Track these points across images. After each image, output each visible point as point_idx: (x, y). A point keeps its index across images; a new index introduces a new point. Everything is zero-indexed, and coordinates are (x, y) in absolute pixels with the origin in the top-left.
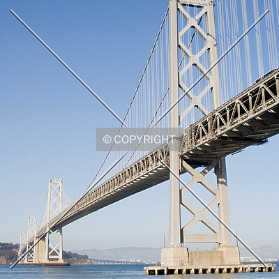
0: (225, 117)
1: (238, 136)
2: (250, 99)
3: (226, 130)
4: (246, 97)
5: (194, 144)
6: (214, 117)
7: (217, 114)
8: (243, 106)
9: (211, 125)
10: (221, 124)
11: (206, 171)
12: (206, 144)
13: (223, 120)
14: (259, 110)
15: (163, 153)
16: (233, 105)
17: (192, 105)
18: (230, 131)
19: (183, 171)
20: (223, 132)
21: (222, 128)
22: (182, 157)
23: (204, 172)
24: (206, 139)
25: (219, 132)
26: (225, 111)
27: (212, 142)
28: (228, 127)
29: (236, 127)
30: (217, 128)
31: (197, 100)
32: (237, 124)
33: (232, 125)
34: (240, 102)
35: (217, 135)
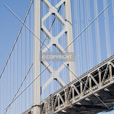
0: (79, 89)
1: (90, 104)
2: (100, 73)
3: (79, 99)
4: (97, 72)
5: (53, 111)
6: (69, 88)
7: (72, 85)
8: (94, 79)
9: (67, 95)
10: (76, 94)
12: (63, 111)
13: (77, 91)
14: (106, 83)
16: (86, 78)
17: (52, 79)
18: (83, 100)
20: (77, 101)
21: (77, 97)
24: (63, 106)
25: (74, 101)
26: (78, 83)
27: (68, 109)
28: (81, 96)
29: (88, 97)
30: (72, 97)
31: (56, 74)
32: (88, 94)
33: (85, 95)
34: (92, 76)
35: (72, 103)
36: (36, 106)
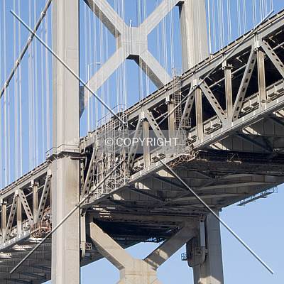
0: (219, 93)
1: (258, 149)
3: (222, 131)
5: (124, 172)
6: (185, 90)
7: (195, 81)
8: (274, 59)
9: (178, 114)
10: (209, 113)
11: (163, 254)
12: (163, 173)
13: (213, 101)
15: (30, 200)
16: (245, 55)
17: (120, 57)
18: (236, 134)
19: (91, 254)
21: (211, 124)
22: (89, 213)
23: (154, 259)
26: (219, 73)
27: (180, 166)
28: (227, 121)
29: (254, 124)
30: (194, 124)
31: (136, 39)
32: (254, 114)
33: (241, 115)
34: (266, 47)
35: (196, 145)
36: (62, 155)
